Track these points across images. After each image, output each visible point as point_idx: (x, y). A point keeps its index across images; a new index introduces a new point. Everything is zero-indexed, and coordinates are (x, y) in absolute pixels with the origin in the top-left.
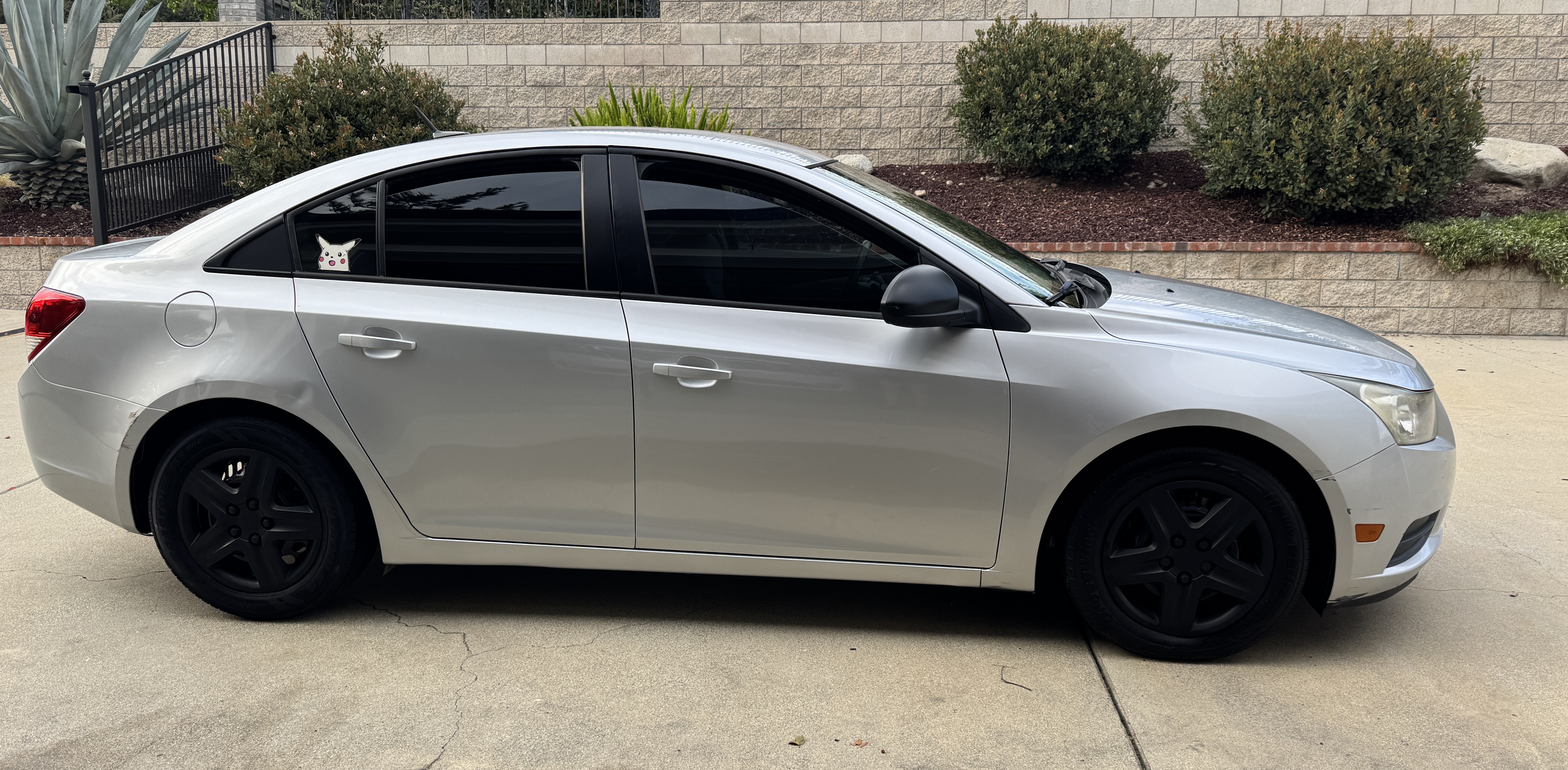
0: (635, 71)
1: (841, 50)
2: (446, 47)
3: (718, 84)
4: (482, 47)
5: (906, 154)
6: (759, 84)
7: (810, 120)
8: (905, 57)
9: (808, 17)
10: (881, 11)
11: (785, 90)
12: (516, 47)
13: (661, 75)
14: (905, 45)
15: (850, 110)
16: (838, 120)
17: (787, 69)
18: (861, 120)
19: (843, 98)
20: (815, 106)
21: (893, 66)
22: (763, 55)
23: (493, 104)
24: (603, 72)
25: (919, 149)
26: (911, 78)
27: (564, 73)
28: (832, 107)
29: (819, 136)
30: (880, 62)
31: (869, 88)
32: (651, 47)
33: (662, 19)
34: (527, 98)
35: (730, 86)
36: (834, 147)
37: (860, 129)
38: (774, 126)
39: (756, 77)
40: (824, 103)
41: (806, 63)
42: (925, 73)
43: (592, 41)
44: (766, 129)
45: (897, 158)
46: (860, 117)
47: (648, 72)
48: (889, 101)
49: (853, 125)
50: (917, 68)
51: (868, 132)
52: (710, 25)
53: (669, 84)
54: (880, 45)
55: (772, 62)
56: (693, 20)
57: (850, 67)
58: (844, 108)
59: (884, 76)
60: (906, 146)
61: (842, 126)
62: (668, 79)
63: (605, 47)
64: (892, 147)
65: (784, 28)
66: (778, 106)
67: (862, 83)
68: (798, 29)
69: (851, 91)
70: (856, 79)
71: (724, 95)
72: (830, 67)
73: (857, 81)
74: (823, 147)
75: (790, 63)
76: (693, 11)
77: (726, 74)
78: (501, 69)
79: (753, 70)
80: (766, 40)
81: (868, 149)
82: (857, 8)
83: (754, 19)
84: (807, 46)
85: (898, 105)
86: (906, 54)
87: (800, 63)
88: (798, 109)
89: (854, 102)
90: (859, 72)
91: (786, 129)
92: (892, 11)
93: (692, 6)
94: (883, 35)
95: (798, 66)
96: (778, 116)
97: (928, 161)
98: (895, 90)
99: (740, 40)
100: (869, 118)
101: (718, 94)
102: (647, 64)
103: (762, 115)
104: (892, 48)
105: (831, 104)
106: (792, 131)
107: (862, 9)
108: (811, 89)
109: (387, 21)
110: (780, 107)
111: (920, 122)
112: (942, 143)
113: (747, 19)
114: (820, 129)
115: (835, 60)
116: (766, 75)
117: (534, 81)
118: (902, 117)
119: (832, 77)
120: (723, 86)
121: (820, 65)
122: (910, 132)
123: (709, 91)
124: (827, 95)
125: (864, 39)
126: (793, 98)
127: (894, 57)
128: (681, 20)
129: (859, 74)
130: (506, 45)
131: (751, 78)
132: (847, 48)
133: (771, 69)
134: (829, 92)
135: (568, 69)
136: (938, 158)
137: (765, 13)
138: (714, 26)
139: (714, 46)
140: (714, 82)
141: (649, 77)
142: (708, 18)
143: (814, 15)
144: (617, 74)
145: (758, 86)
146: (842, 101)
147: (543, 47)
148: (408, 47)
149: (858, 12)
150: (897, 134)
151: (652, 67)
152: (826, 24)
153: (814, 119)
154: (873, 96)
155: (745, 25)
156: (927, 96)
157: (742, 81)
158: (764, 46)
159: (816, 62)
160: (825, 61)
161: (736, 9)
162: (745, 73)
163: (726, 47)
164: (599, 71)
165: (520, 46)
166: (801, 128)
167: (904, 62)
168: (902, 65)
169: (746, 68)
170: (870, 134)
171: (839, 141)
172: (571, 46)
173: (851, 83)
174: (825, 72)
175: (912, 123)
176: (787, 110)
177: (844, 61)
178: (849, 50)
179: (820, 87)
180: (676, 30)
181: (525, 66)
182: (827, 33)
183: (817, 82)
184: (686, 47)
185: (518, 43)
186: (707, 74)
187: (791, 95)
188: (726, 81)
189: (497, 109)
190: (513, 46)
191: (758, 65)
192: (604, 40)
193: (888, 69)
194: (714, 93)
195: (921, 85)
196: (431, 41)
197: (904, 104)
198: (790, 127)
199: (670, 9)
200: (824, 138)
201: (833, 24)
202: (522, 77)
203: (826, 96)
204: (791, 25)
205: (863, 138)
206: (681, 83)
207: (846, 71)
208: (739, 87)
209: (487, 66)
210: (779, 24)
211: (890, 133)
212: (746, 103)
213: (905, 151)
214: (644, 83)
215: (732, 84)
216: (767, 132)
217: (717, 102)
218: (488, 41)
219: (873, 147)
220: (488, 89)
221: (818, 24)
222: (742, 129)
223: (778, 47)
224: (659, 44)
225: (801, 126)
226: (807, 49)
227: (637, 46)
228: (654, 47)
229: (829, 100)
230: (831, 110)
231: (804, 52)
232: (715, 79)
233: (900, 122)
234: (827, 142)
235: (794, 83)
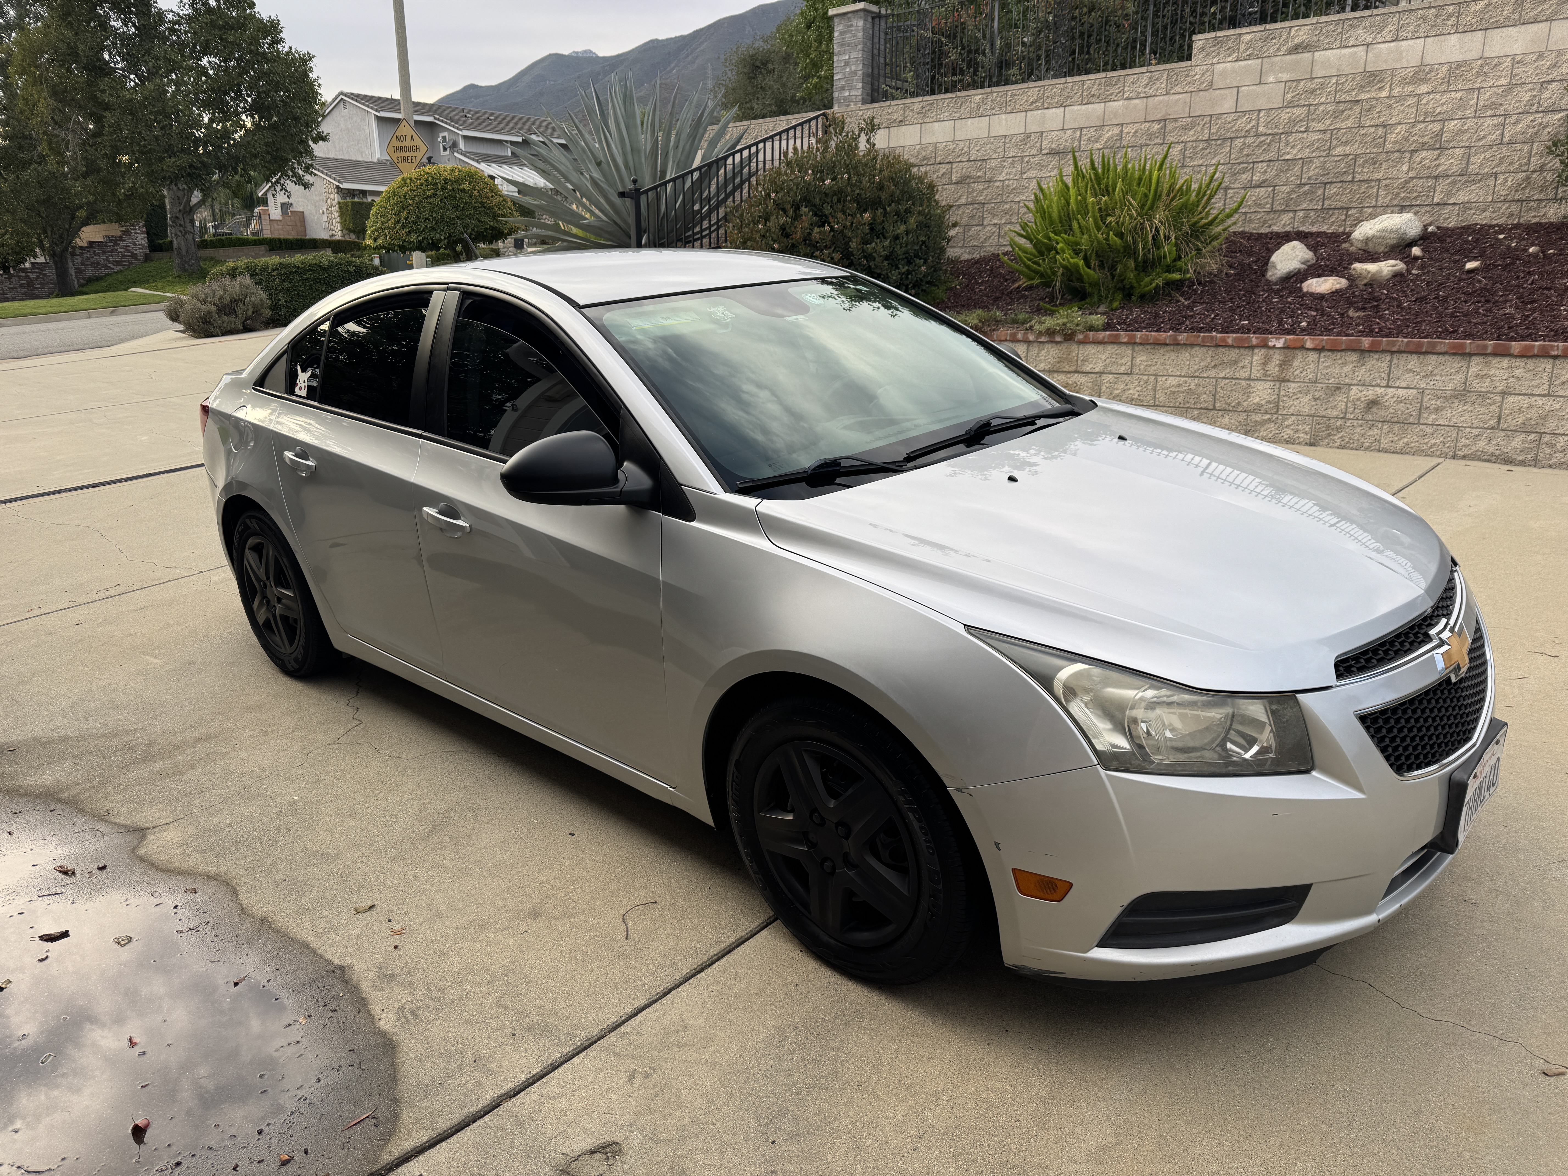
0: (1156, 127)
1: (1421, 73)
2: (970, 120)
3: (1252, 134)
4: (1003, 116)
5: (1500, 208)
6: (1302, 129)
7: (1366, 170)
8: (1517, 75)
9: (1379, 36)
10: (1487, 16)
11: (1336, 134)
12: (1035, 112)
13: (1185, 128)
14: (1518, 58)
15: (1424, 154)
16: (1405, 168)
17: (1342, 107)
18: (1438, 165)
19: (1415, 138)
20: (1375, 150)
21: (1495, 89)
22: (1313, 91)
23: (1008, 177)
24: (1121, 131)
25: (1523, 201)
26: (1523, 104)
27: (1080, 137)
28: (1398, 151)
29: (1375, 190)
30: (1477, 85)
31: (1456, 122)
32: (1177, 97)
33: (1193, 62)
34: (1041, 167)
35: (1265, 135)
36: (1395, 202)
37: (1436, 177)
38: (1316, 179)
39: (1301, 120)
40: (1388, 146)
41: (1368, 96)
42: (1546, 95)
43: (1113, 97)
44: (1305, 184)
45: (1487, 214)
46: (1437, 162)
47: (1169, 127)
48: (1484, 137)
49: (1426, 173)
50: (1533, 89)
51: (1447, 181)
52: (1250, 62)
53: (1192, 139)
54: (1480, 62)
55: (1323, 99)
56: (1230, 59)
57: (1431, 96)
58: (1416, 151)
59: (1481, 103)
60: (1502, 198)
61: (1410, 175)
62: (1192, 133)
63: (1126, 102)
64: (1481, 200)
65: (1344, 55)
66: (1324, 154)
67: (1446, 116)
68: (1363, 54)
69: (1429, 128)
70: (1437, 112)
71: (1257, 146)
72: (1401, 98)
73: (1439, 113)
74: (1379, 204)
75: (1348, 98)
76: (1230, 48)
77: (1262, 120)
78: (1020, 138)
79: (1297, 111)
80: (1319, 72)
81: (1445, 204)
82: (1451, 15)
83: (1306, 47)
84: (1373, 74)
85: (1498, 142)
86: (1519, 71)
87: (1362, 96)
88: (1351, 157)
89: (1431, 142)
90: (1441, 103)
91: (1331, 183)
92: (1504, 13)
93: (1230, 42)
94: (1487, 48)
95: (1358, 101)
96: (1323, 167)
97: (1535, 217)
98: (1496, 122)
99: (1285, 77)
100: (1451, 162)
101: (1249, 146)
102: (1171, 117)
103: (1302, 167)
104: (1500, 64)
105: (1397, 147)
106: (1339, 185)
107: (1458, 17)
108: (1372, 130)
109: (920, 99)
110: (1328, 156)
111: (1529, 164)
112: (1559, 192)
113: (1296, 49)
114: (1379, 180)
115: (1411, 88)
116: (1314, 116)
117: (1050, 148)
118: (1501, 158)
119: (1403, 111)
120: (1257, 135)
121: (1388, 97)
122: (1510, 179)
123: (1238, 143)
124: (1394, 135)
125: (1457, 57)
126: (1346, 143)
127: (1500, 77)
128: (1215, 60)
129: (1443, 104)
130: (1026, 111)
131: (1293, 122)
132: (1431, 71)
133: (1321, 108)
134: (1396, 131)
135: (1084, 131)
136: (1550, 214)
137: (1322, 38)
138: (1254, 63)
139: (1251, 88)
140: (1247, 131)
141: (1170, 132)
142: (1248, 53)
143: (1387, 34)
144: (1136, 132)
145: (1301, 132)
146: (1413, 142)
147: (1062, 109)
148: (936, 124)
149: (1452, 21)
150: (1491, 182)
151: (1175, 120)
152: (1404, 43)
153: (1371, 168)
154: (1461, 132)
155: (1293, 57)
156: (1545, 127)
157: (1281, 127)
158: (1316, 80)
159: (1384, 94)
160: (1397, 91)
161: (1284, 37)
162: (1287, 116)
163: (1266, 87)
164: (1116, 130)
165: (1040, 112)
166: (1352, 181)
167: (1514, 81)
168: (1510, 88)
169: (1288, 110)
170: (1449, 184)
171: (1403, 195)
172: (1090, 106)
173: (1430, 117)
174: (1395, 106)
175: (1516, 166)
176: (1336, 159)
177: (1424, 88)
178: (1433, 74)
179: (1385, 126)
180: (1208, 73)
181: (1042, 133)
182: (1404, 54)
183: (1381, 120)
184: (1218, 92)
185: (1038, 109)
186: (1239, 122)
187: (1344, 139)
188: (1261, 129)
189: (1011, 182)
190: (1032, 112)
191: (1304, 106)
192: (1126, 95)
193: (1488, 94)
194: (1244, 144)
195: (1537, 112)
196: (957, 115)
197: (1506, 139)
198: (1338, 180)
199: (1203, 49)
200: (1382, 192)
201: (1413, 41)
202: (1038, 145)
203: (1392, 137)
204: (1355, 49)
205: (1439, 189)
206: (1207, 136)
207: (1424, 101)
208: (1277, 134)
209: (1005, 136)
210: (1338, 50)
211: (1480, 180)
212: (1284, 153)
213: (1499, 205)
214: (1164, 139)
215: (1270, 131)
216: (1307, 188)
217: (1247, 155)
218: (1009, 109)
219: (1451, 201)
220: (1004, 161)
221: (1392, 44)
222: (1275, 186)
223: (1334, 80)
224: (1186, 92)
225: (1353, 178)
226: (1373, 78)
227: (1161, 98)
228: (1181, 96)
229: (1395, 142)
230: (1397, 155)
231: (1369, 82)
232: (1249, 127)
233: (1497, 166)
234: (1385, 197)
235: (1349, 123)
